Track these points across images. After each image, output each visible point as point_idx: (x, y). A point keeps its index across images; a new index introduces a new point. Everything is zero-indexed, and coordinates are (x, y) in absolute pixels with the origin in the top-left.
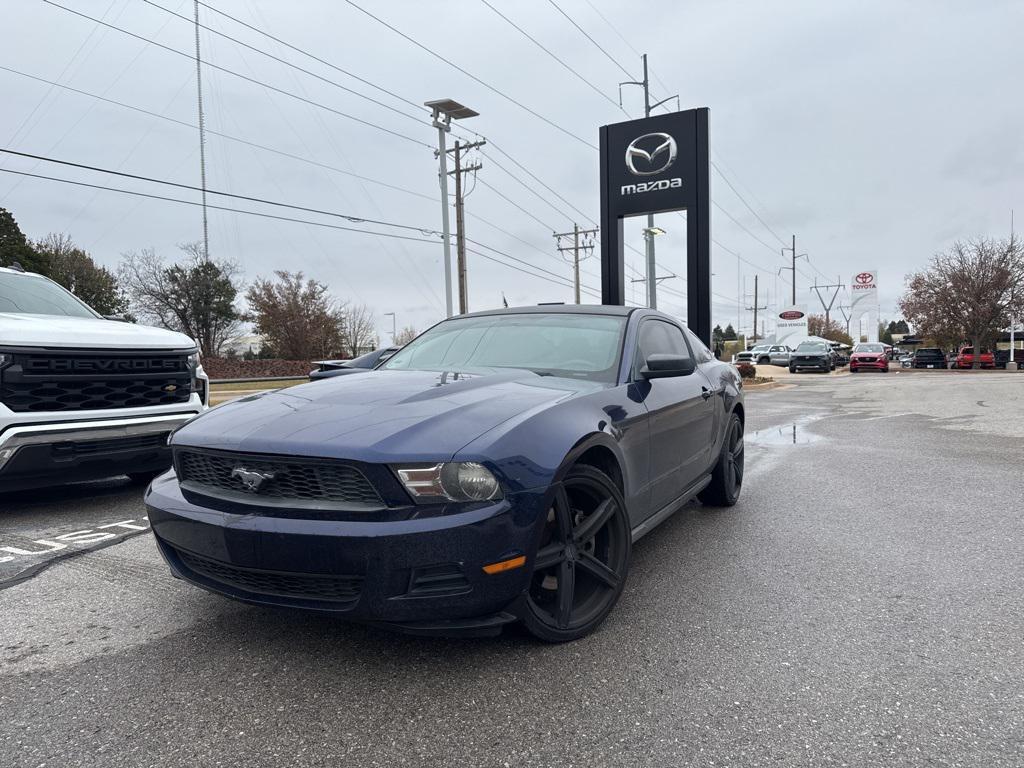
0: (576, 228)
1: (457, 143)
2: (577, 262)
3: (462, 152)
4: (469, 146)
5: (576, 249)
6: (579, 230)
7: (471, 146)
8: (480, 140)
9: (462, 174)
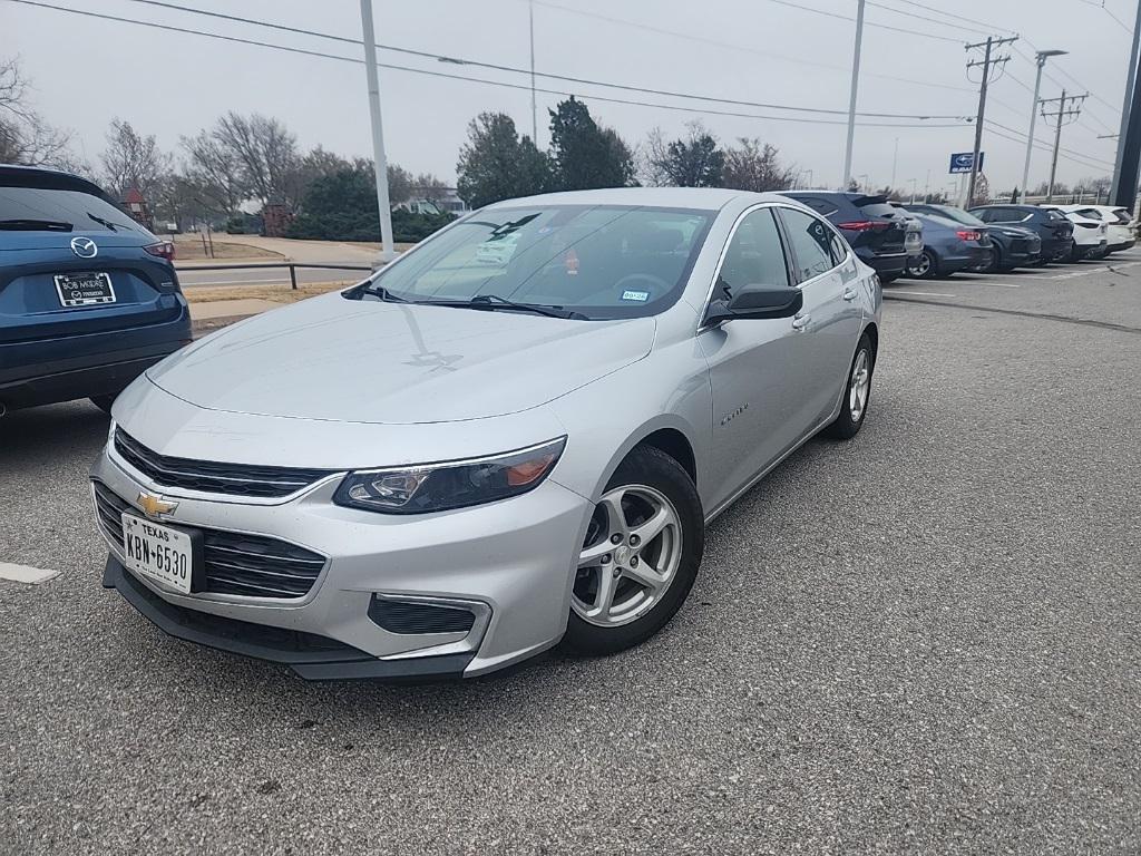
0: (1064, 94)
1: (990, 39)
2: (1059, 127)
3: (993, 46)
4: (1001, 42)
5: (1061, 115)
6: (1067, 96)
7: (1003, 41)
8: (1015, 36)
9: (991, 65)
